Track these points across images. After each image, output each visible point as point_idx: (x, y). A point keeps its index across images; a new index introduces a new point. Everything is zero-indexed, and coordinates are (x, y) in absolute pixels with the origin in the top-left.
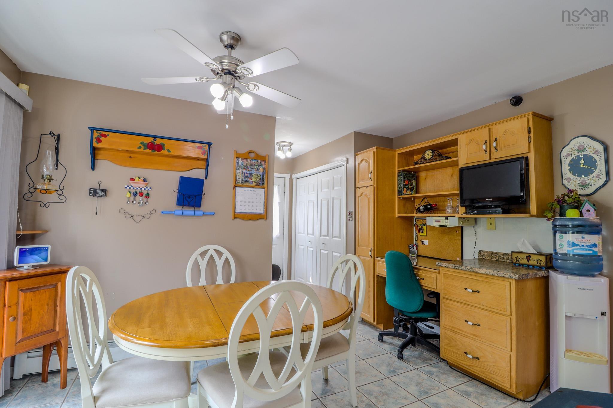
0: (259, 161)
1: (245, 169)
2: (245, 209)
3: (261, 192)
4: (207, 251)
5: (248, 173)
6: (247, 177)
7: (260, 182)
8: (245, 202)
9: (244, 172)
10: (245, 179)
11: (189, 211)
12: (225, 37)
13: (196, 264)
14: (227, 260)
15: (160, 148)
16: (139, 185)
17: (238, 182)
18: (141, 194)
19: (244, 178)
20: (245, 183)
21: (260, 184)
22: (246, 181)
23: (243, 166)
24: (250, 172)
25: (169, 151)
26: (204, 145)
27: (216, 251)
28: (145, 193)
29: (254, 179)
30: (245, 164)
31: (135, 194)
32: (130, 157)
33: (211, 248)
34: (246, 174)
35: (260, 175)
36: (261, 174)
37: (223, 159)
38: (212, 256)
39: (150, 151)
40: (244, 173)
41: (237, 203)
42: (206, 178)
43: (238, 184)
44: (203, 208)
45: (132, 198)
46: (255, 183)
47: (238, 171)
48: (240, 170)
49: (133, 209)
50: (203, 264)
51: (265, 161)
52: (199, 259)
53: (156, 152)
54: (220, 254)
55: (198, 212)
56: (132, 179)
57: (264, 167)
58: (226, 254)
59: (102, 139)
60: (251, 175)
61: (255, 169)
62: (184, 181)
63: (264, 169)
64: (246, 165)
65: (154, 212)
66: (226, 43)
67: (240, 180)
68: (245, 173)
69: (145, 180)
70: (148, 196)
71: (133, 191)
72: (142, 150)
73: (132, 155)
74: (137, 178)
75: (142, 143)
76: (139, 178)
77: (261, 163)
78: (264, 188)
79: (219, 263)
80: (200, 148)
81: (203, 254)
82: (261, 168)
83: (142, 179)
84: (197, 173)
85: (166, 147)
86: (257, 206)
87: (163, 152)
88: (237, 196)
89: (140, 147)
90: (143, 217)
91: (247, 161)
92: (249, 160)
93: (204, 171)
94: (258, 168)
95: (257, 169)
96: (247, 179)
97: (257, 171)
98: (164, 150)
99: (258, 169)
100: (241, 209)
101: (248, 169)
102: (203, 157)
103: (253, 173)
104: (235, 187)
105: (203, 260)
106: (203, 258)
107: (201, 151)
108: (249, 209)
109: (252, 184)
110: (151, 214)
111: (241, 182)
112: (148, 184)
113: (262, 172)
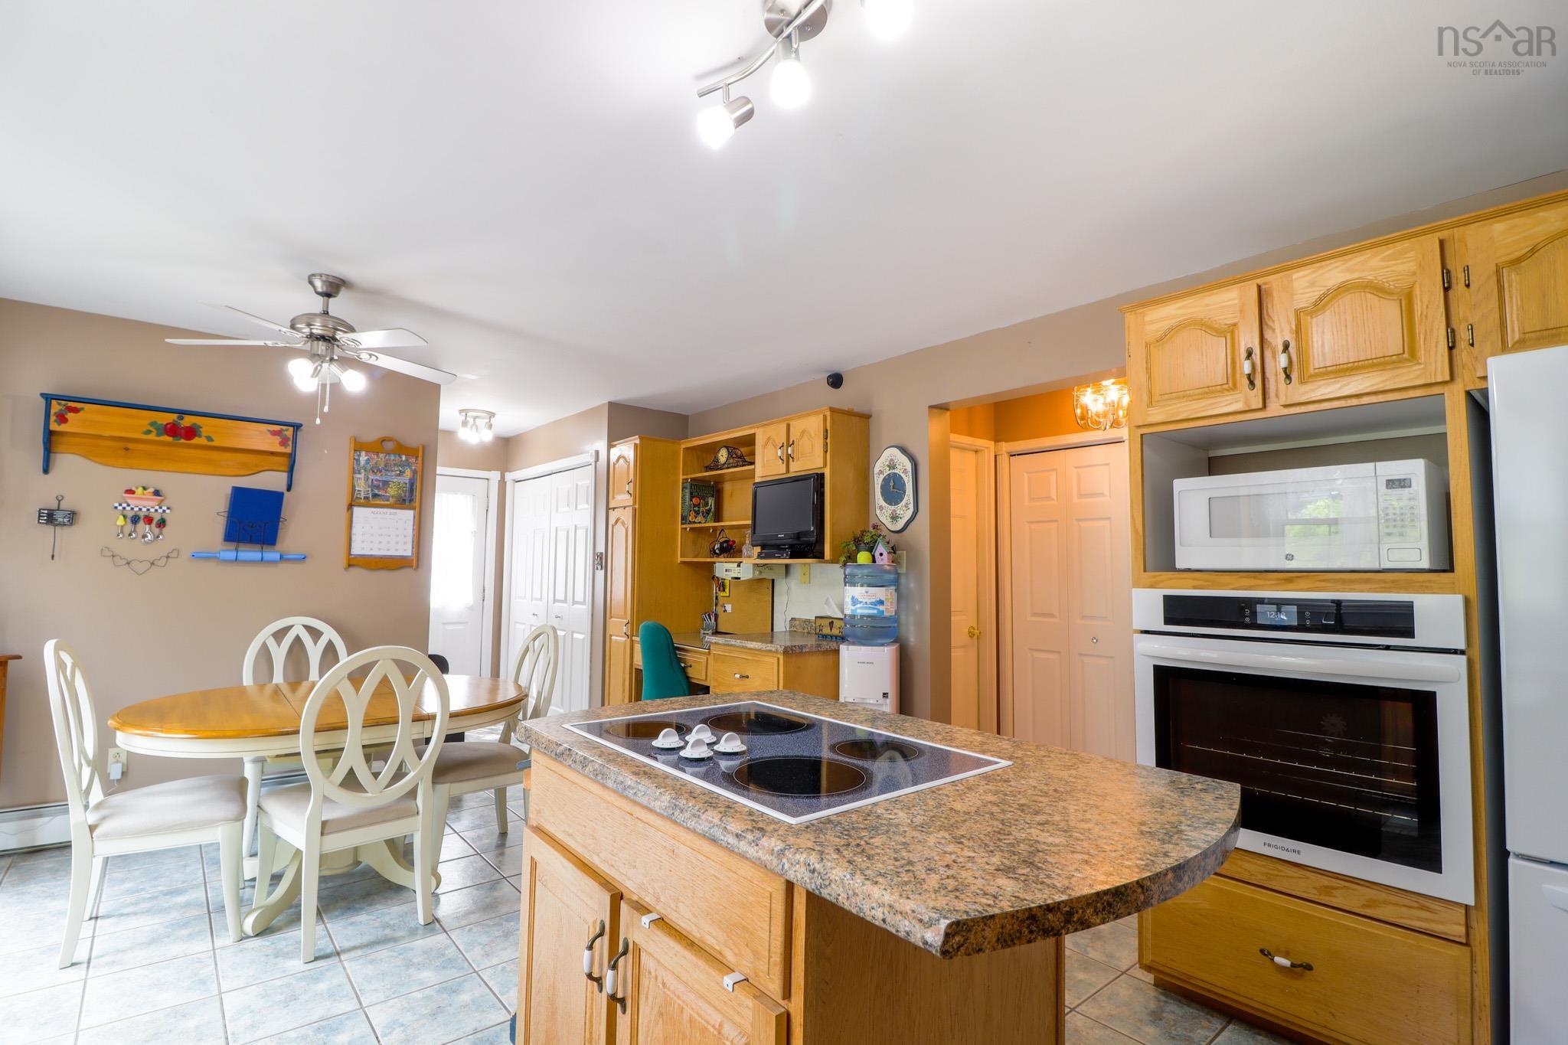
0: (404, 458)
1: (373, 472)
2: (371, 549)
3: (408, 515)
4: (289, 628)
5: (380, 481)
6: (378, 487)
7: (405, 496)
8: (372, 535)
9: (371, 477)
10: (372, 490)
11: (250, 553)
12: (318, 284)
13: (265, 653)
14: (330, 647)
15: (191, 433)
16: (144, 504)
17: (358, 496)
18: (149, 520)
19: (370, 489)
20: (374, 499)
21: (404, 500)
22: (375, 496)
23: (368, 467)
24: (384, 478)
25: (209, 439)
26: (284, 428)
27: (307, 627)
28: (157, 518)
29: (392, 491)
30: (373, 463)
31: (135, 520)
32: (127, 449)
33: (298, 624)
34: (375, 482)
35: (406, 484)
36: (407, 482)
37: (326, 452)
38: (298, 639)
39: (170, 439)
40: (370, 481)
41: (354, 538)
42: (289, 489)
43: (357, 501)
44: (281, 546)
45: (129, 527)
46: (394, 499)
47: (358, 476)
48: (363, 474)
49: (131, 548)
50: (279, 654)
51: (417, 458)
52: (272, 644)
53: (183, 441)
54: (315, 634)
55: (271, 555)
56: (130, 492)
57: (413, 468)
58: (330, 634)
59: (70, 415)
60: (386, 483)
61: (394, 473)
62: (240, 497)
63: (415, 472)
64: (376, 463)
65: (175, 554)
66: (320, 290)
67: (362, 493)
68: (372, 480)
69: (157, 493)
70: (162, 524)
71: (130, 514)
72: (152, 437)
73: (130, 446)
74: (141, 489)
75: (153, 424)
76: (144, 488)
77: (407, 460)
78: (414, 508)
79: (314, 651)
80: (274, 433)
81: (279, 635)
82: (409, 470)
83: (151, 490)
84: (271, 480)
85: (204, 431)
86: (397, 543)
87: (196, 441)
88: (354, 524)
89: (149, 432)
90: (152, 564)
91: (378, 456)
92: (381, 455)
93: (284, 476)
94: (400, 471)
95: (398, 472)
96: (376, 491)
97: (399, 475)
98: (200, 436)
99: (401, 473)
100: (363, 549)
101: (381, 472)
102: (282, 449)
103: (390, 479)
104: (350, 506)
105: (279, 646)
106: (279, 642)
107: (278, 439)
108: (380, 549)
109: (388, 500)
110: (168, 557)
111: (365, 498)
112: (162, 500)
113: (411, 479)
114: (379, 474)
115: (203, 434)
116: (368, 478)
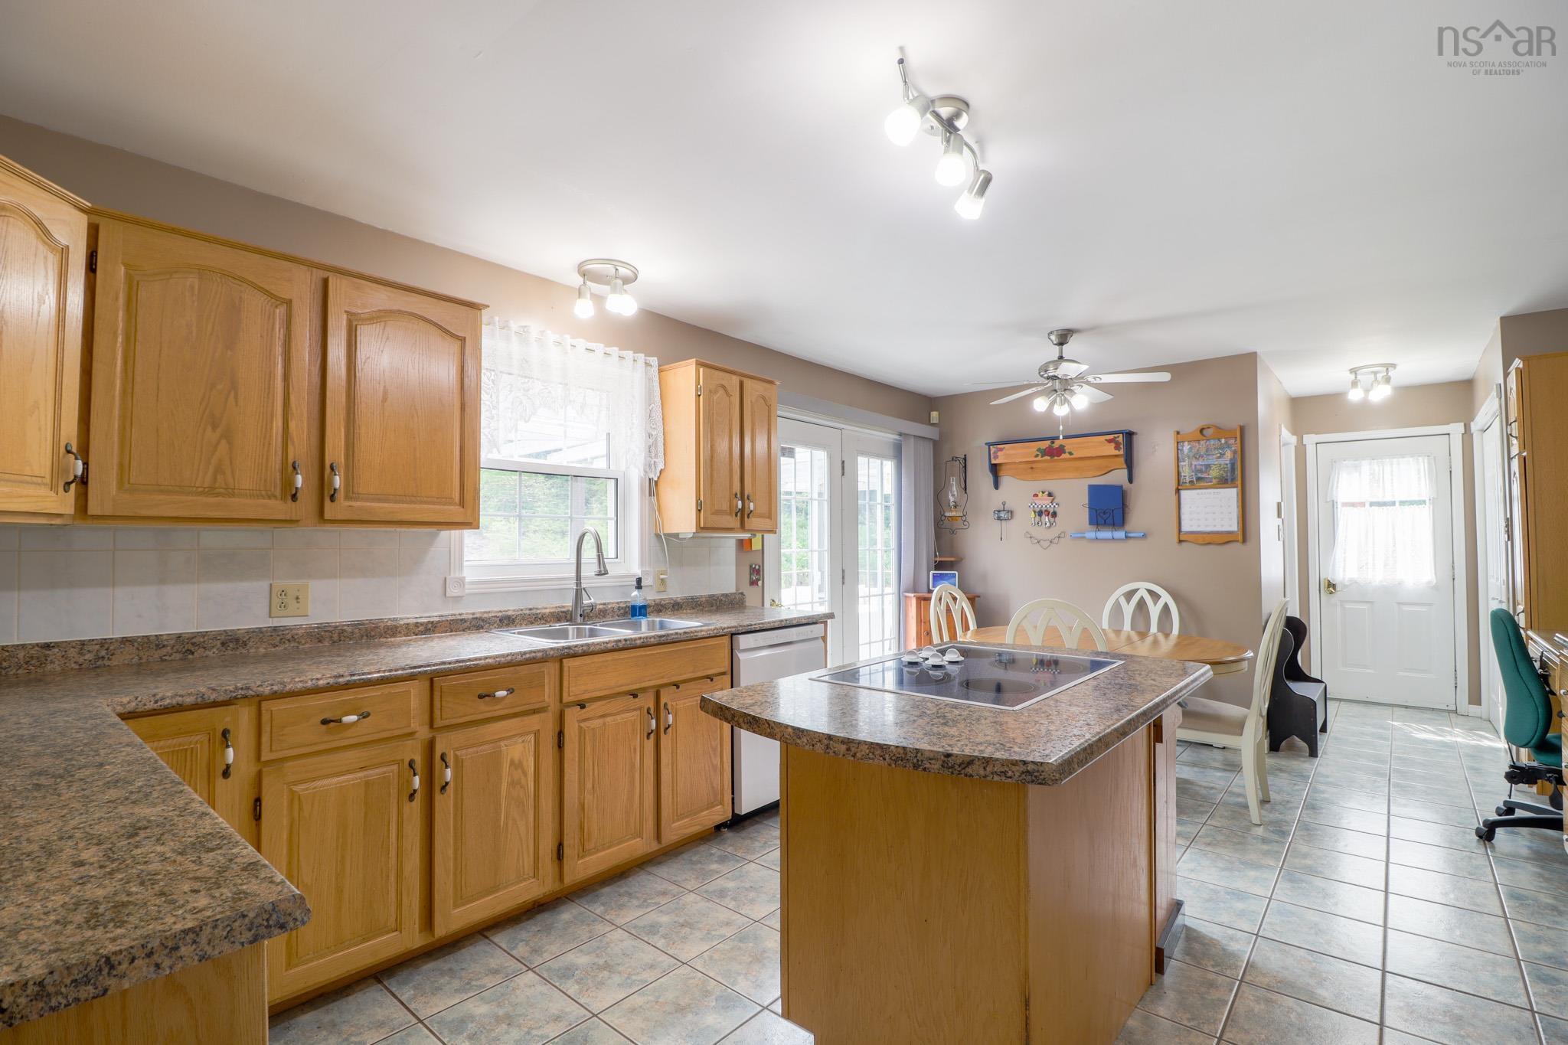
0: (1223, 441)
1: (1196, 458)
2: (1200, 526)
3: (1231, 494)
4: (1134, 592)
5: (1201, 465)
6: (1200, 471)
7: (1227, 476)
8: (1199, 514)
9: (1194, 463)
10: (1196, 474)
11: (1106, 534)
12: (1053, 337)
13: (1117, 609)
14: (1166, 607)
15: (1061, 450)
16: (1044, 502)
17: (1184, 481)
18: (1047, 513)
19: (1194, 474)
20: (1199, 481)
21: (1227, 480)
22: (1199, 479)
23: (1191, 454)
24: (1206, 463)
25: (1070, 453)
26: (1116, 435)
27: (1150, 592)
28: (1051, 511)
29: (1214, 473)
30: (1195, 450)
31: (1040, 513)
32: (1032, 468)
33: (1143, 587)
34: (1198, 467)
35: (1227, 464)
36: (1228, 462)
38: (1142, 600)
39: (1049, 458)
40: (1193, 467)
41: (1183, 517)
42: (1131, 480)
43: (1184, 485)
44: (1128, 527)
45: (1038, 518)
46: (1216, 480)
47: (1182, 463)
48: (1187, 461)
49: (1040, 532)
50: (1129, 609)
51: (1236, 438)
52: (1123, 601)
53: (1056, 458)
54: (1155, 596)
55: (1120, 534)
56: (1036, 495)
57: (1233, 448)
58: (1166, 598)
59: (999, 453)
60: (1208, 467)
61: (1214, 456)
62: (1094, 491)
63: (1235, 452)
64: (1198, 450)
65: (1063, 535)
66: (1055, 342)
67: (1187, 478)
68: (1195, 465)
69: (1050, 495)
70: (1054, 515)
71: (1038, 510)
72: (1039, 458)
73: (1034, 466)
74: (1040, 493)
75: (1039, 450)
76: (1043, 493)
77: (1226, 442)
78: (1237, 487)
79: (1155, 611)
80: (1110, 441)
81: (1129, 595)
82: (1229, 451)
83: (1047, 493)
84: (1119, 477)
85: (1067, 449)
86: (1214, 519)
87: (1064, 456)
88: (1182, 506)
89: (1037, 456)
90: (1051, 542)
91: (1199, 443)
92: (1202, 442)
93: (1125, 472)
94: (1221, 454)
95: (1218, 455)
96: (1199, 475)
97: (1219, 457)
98: (1065, 453)
99: (1222, 455)
100: (1191, 526)
101: (1202, 457)
102: (1117, 452)
103: (1210, 463)
104: (1178, 491)
105: (1128, 604)
106: (1128, 601)
107: (1113, 445)
108: (1207, 526)
109: (1211, 482)
110: (1059, 537)
111: (1190, 481)
112: (1053, 500)
113: (1231, 460)
114: (1201, 459)
115: (1067, 451)
116: (1191, 464)
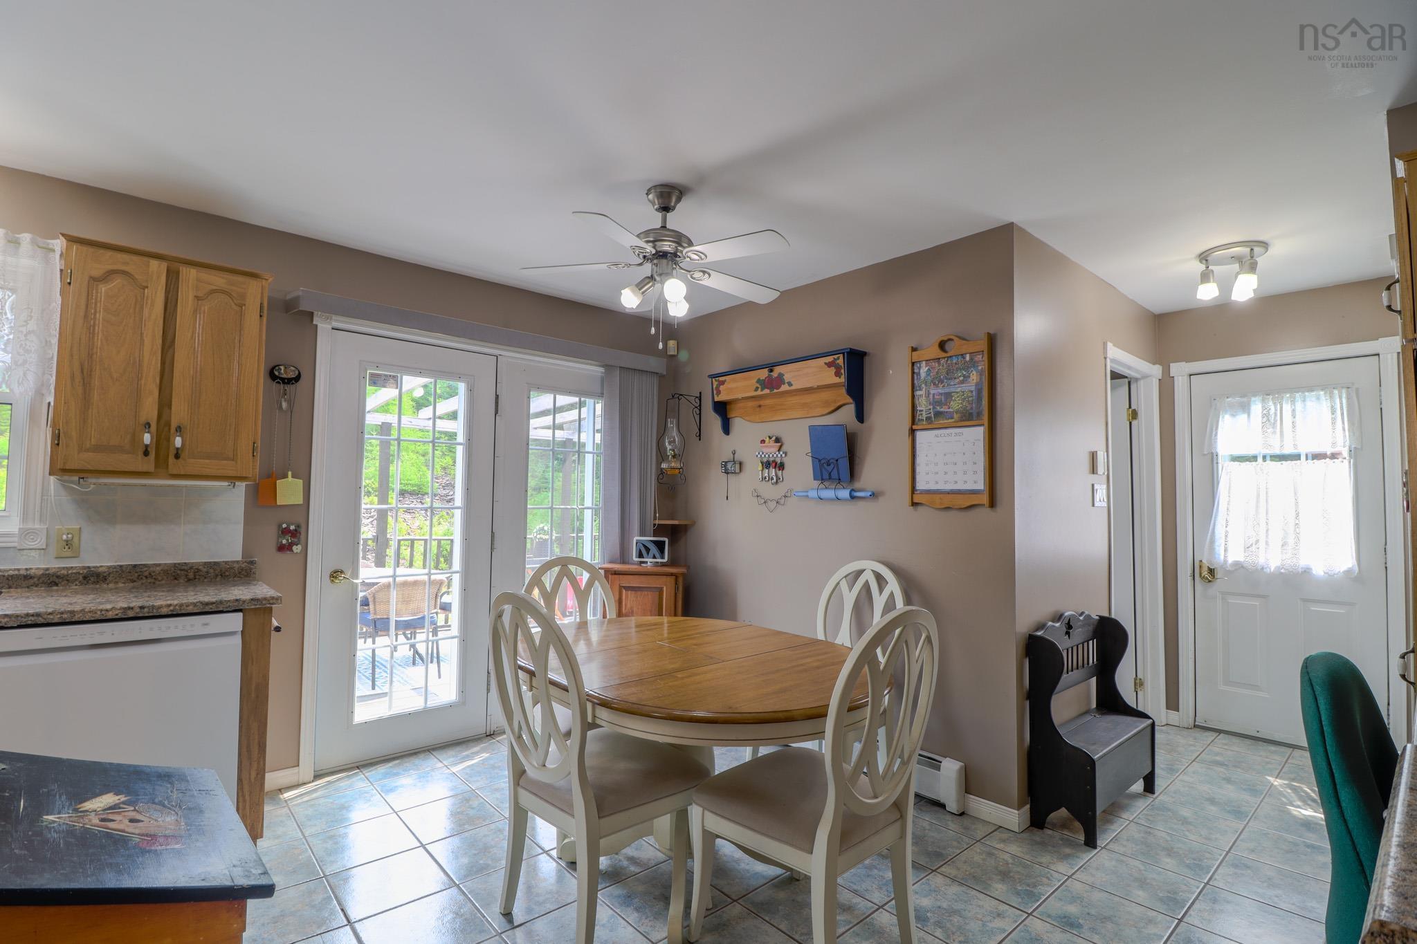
1: (935, 384)
2: (937, 483)
3: (973, 432)
4: (860, 572)
5: (941, 394)
6: (939, 403)
7: (972, 408)
8: (936, 464)
9: (932, 392)
10: (934, 408)
11: (829, 492)
15: (780, 381)
16: (771, 451)
17: (920, 418)
18: (775, 464)
19: (932, 407)
20: (938, 419)
21: (972, 415)
22: (938, 415)
23: (929, 380)
24: (947, 390)
25: (789, 384)
26: (836, 357)
27: (876, 575)
28: (779, 462)
29: (955, 405)
30: (933, 374)
31: (767, 465)
32: (760, 406)
33: (869, 569)
34: (936, 397)
35: (972, 392)
36: (973, 388)
37: (891, 372)
38: (867, 586)
39: (769, 391)
40: (931, 396)
41: (918, 469)
42: (862, 420)
43: (921, 423)
44: (857, 485)
45: (765, 471)
46: (959, 415)
47: (918, 393)
48: (924, 390)
49: (769, 490)
50: (850, 598)
51: (984, 352)
52: (844, 586)
53: (775, 391)
54: (882, 582)
55: (844, 494)
56: (763, 441)
57: (980, 368)
58: (893, 585)
59: (722, 388)
60: (948, 396)
61: (957, 381)
63: (982, 374)
64: (937, 373)
65: (788, 494)
67: (924, 413)
68: (934, 394)
69: (777, 440)
70: (781, 466)
71: (765, 460)
72: (759, 392)
73: (762, 403)
74: (768, 438)
75: (759, 381)
76: (770, 438)
77: (971, 360)
78: (983, 425)
79: (879, 601)
80: (829, 365)
81: (851, 578)
82: (974, 372)
83: (774, 438)
85: (787, 378)
86: (965, 473)
87: (784, 388)
88: (917, 453)
89: (757, 389)
90: (777, 503)
91: (939, 364)
92: (942, 362)
94: (964, 376)
95: (961, 378)
96: (938, 409)
97: (962, 382)
98: (784, 384)
99: (966, 377)
100: (928, 483)
101: (942, 382)
102: (837, 380)
103: (952, 390)
104: (912, 432)
105: (850, 590)
106: (851, 587)
107: (833, 370)
108: (946, 482)
109: (952, 418)
110: (785, 496)
111: (927, 418)
112: (781, 447)
113: (977, 385)
114: (941, 386)
115: (786, 381)
116: (929, 394)
